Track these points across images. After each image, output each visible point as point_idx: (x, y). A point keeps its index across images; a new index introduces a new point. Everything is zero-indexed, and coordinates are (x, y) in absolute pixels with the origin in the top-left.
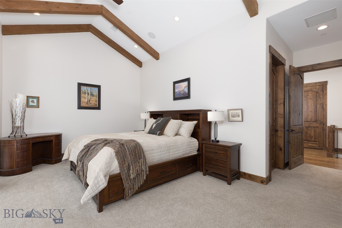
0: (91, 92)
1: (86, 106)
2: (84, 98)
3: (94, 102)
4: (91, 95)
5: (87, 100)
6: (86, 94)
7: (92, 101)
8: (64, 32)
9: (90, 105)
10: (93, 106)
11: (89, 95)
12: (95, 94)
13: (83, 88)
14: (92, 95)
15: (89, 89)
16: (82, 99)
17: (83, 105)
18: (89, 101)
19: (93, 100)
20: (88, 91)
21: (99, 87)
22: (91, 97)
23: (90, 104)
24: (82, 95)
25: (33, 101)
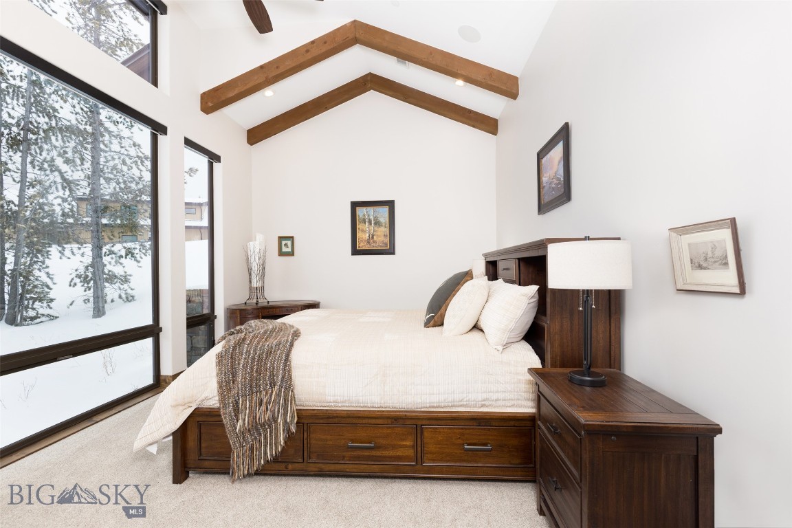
0: (376, 219)
1: (367, 247)
2: (363, 231)
3: (382, 239)
4: (375, 224)
5: (368, 235)
6: (365, 223)
7: (378, 236)
8: (327, 109)
9: (374, 245)
10: (381, 246)
11: (371, 224)
12: (382, 220)
13: (361, 212)
14: (378, 223)
15: (371, 210)
16: (359, 235)
17: (361, 245)
18: (373, 237)
19: (379, 233)
20: (369, 216)
21: (390, 204)
22: (376, 228)
23: (374, 242)
24: (359, 226)
25: (286, 245)
